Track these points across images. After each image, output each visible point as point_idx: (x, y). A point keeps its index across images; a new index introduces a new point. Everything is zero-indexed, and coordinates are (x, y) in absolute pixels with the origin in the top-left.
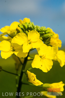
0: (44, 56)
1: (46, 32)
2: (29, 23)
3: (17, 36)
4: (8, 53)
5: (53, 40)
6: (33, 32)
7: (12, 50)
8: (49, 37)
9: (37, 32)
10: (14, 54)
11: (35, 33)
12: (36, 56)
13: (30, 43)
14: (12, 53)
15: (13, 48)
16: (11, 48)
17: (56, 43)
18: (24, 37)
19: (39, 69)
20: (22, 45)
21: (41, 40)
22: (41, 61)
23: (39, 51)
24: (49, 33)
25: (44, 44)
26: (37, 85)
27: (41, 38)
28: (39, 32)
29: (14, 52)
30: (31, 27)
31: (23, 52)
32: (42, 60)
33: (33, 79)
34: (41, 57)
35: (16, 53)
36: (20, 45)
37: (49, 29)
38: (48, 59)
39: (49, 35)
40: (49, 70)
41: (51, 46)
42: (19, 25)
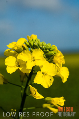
0: (46, 73)
1: (51, 49)
2: (35, 41)
3: (22, 53)
4: (14, 68)
5: (55, 59)
6: (37, 50)
7: (17, 65)
8: (53, 55)
9: (42, 51)
10: (19, 69)
11: (40, 51)
12: (38, 73)
13: (34, 60)
14: (17, 68)
15: (18, 63)
16: (16, 64)
17: (59, 61)
18: (29, 54)
19: (40, 84)
20: (26, 62)
21: (44, 58)
22: (42, 77)
23: (42, 68)
24: (53, 50)
25: (47, 62)
26: (37, 99)
27: (45, 56)
28: (43, 50)
29: (19, 67)
30: (36, 45)
31: (27, 69)
32: (44, 76)
33: (34, 93)
34: (43, 73)
35: (20, 69)
36: (24, 62)
37: (54, 47)
38: (49, 76)
39: (53, 53)
40: (50, 86)
41: (54, 63)
42: (26, 42)
